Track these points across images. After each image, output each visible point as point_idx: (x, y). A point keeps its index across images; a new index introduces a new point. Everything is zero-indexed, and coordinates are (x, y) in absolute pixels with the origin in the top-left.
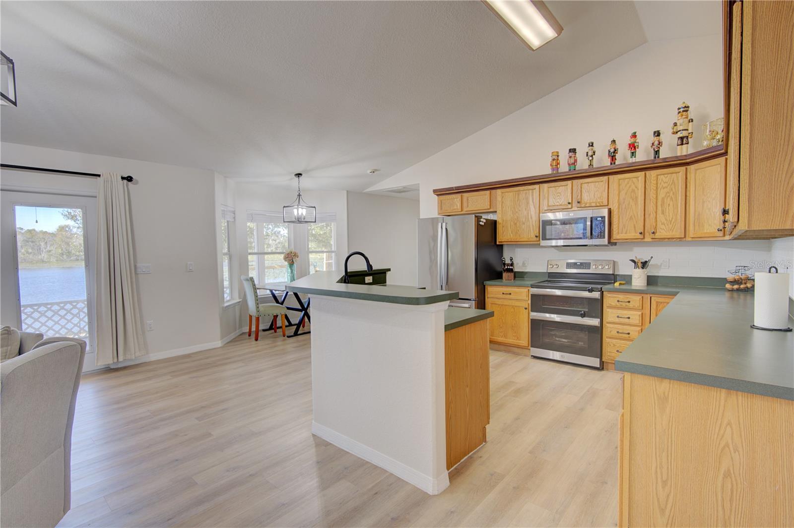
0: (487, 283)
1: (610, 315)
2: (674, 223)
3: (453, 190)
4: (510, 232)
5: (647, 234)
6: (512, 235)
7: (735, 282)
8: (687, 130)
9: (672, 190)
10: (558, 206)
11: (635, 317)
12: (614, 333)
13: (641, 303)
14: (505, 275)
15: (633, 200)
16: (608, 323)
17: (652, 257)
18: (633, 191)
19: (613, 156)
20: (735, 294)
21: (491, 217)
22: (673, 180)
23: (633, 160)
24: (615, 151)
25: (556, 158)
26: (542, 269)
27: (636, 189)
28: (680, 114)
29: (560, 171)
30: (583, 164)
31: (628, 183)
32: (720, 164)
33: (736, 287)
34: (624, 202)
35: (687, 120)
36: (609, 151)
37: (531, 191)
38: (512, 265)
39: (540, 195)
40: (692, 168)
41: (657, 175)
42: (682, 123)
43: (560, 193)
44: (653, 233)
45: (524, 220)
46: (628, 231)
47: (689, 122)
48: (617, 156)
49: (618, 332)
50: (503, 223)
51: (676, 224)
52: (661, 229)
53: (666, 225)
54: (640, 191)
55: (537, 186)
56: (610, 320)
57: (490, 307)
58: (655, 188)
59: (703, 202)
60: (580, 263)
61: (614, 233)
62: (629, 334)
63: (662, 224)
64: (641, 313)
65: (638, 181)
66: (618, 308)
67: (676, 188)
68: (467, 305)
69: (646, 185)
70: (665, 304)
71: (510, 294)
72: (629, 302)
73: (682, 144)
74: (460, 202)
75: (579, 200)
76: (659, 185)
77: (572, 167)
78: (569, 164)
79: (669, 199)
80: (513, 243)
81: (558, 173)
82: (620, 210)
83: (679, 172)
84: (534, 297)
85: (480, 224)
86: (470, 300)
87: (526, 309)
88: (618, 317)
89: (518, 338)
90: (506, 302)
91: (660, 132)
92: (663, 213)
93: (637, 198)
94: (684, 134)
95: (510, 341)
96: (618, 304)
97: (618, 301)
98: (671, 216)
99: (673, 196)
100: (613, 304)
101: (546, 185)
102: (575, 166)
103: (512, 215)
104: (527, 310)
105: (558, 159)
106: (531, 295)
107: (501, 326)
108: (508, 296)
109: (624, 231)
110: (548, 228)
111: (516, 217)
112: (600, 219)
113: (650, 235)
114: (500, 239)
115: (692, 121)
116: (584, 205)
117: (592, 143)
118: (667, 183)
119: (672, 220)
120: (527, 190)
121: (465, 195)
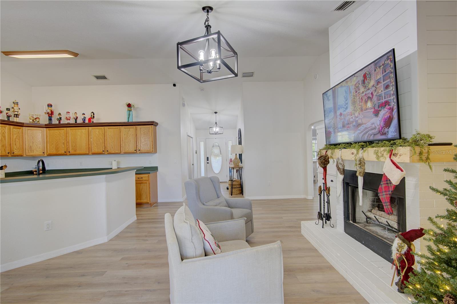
5: (10, 154)
8: (18, 112)
9: (18, 135)
18: (3, 133)
32: (41, 130)
35: (18, 108)
40: (25, 128)
41: (13, 128)
44: (13, 153)
51: (20, 150)
53: (17, 150)
59: (33, 142)
65: (5, 129)
73: (17, 117)
79: (17, 139)
83: (20, 129)
92: (15, 145)
93: (5, 137)
98: (18, 146)
115: (20, 109)
118: (16, 132)
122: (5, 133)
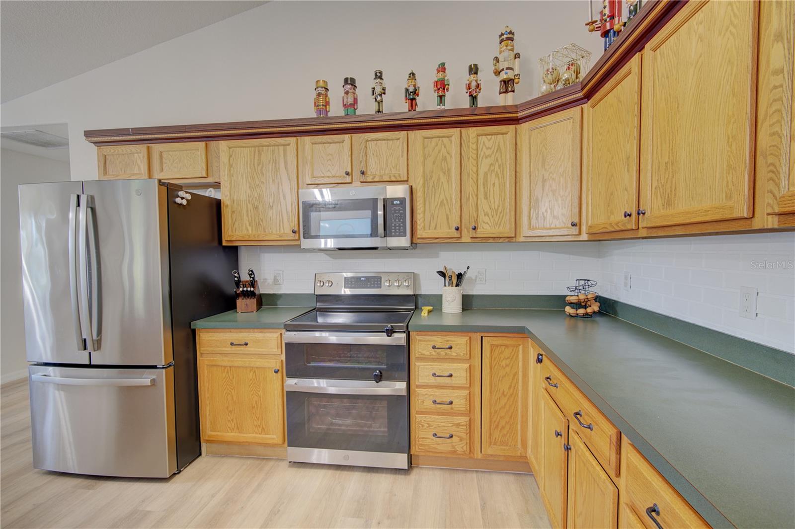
0: (198, 324)
1: (422, 372)
2: (501, 213)
3: (128, 135)
4: (248, 224)
5: (464, 232)
6: (250, 228)
7: (578, 305)
8: (511, 69)
9: (497, 160)
10: (329, 177)
11: (460, 371)
12: (428, 404)
13: (468, 349)
14: (240, 302)
15: (444, 173)
16: (418, 387)
17: (468, 268)
18: (445, 159)
19: (412, 96)
20: (581, 324)
21: (211, 193)
22: (499, 145)
23: (442, 107)
24: (415, 92)
25: (323, 91)
26: (306, 288)
27: (448, 157)
28: (503, 43)
29: (330, 115)
30: (366, 107)
31: (437, 146)
32: (571, 118)
33: (581, 311)
34: (431, 177)
35: (512, 54)
36: (407, 90)
37: (281, 148)
38: (253, 283)
39: (297, 156)
40: (524, 127)
41: (479, 135)
42: (505, 56)
43: (331, 155)
44: (475, 229)
45: (271, 201)
46: (438, 226)
47: (515, 58)
48: (419, 100)
49: (434, 402)
50: (232, 206)
51: (503, 216)
52: (484, 222)
53: (490, 216)
54: (453, 159)
55: (292, 140)
56: (423, 381)
57: (206, 372)
58: (475, 156)
59: (544, 181)
60: (366, 277)
61: (419, 227)
62: (451, 403)
63: (485, 215)
64: (469, 365)
65: (451, 142)
66: (434, 360)
67: (503, 158)
68: (147, 382)
69: (462, 150)
70: (503, 348)
71: (246, 344)
72: (451, 348)
73: (506, 92)
74: (145, 160)
75: (364, 169)
76: (480, 151)
77: (351, 110)
78: (345, 106)
79: (493, 175)
80: (253, 243)
81: (327, 118)
82: (426, 189)
83: (506, 133)
84: (291, 348)
85: (175, 203)
86: (155, 367)
87: (276, 372)
88: (434, 375)
89: (263, 429)
90: (238, 362)
91: (478, 66)
92: (486, 197)
93: (449, 170)
94: (511, 75)
95: (249, 436)
96: (434, 353)
97: (434, 347)
98: (497, 202)
99: (499, 172)
100: (425, 353)
101: (307, 139)
102: (355, 109)
103: (249, 191)
104: (279, 374)
105: (326, 96)
106: (286, 343)
107: (230, 409)
108: (243, 348)
109: (433, 225)
110: (313, 215)
111: (256, 195)
112: (398, 202)
113: (468, 232)
114: (230, 236)
115: (519, 57)
116: (371, 177)
117: (381, 73)
118: (491, 149)
119: (498, 209)
120: (275, 145)
121: (157, 148)
122: (451, 157)
